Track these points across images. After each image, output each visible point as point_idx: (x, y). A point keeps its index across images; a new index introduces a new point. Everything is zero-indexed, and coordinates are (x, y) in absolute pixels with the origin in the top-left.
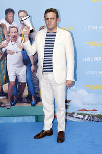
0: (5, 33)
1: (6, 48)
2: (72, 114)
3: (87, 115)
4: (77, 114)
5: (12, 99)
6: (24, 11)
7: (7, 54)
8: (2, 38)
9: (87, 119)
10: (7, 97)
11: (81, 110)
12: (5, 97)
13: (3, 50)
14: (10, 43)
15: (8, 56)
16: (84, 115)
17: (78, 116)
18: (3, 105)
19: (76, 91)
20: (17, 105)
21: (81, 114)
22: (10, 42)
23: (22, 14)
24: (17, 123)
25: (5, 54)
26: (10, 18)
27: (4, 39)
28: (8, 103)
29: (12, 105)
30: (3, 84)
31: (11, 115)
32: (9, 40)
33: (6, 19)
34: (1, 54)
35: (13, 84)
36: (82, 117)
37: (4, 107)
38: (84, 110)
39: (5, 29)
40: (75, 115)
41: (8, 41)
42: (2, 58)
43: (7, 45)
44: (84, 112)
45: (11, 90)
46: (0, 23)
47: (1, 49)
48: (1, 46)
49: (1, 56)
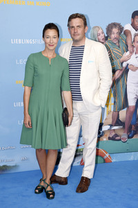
0: (129, 42)
1: (128, 62)
10: (124, 127)
12: (122, 127)
13: (124, 65)
14: (134, 56)
18: (119, 138)
20: (135, 137)
22: (134, 54)
25: (126, 71)
27: (127, 50)
28: (124, 135)
29: (129, 137)
30: (120, 109)
31: (128, 151)
32: (133, 51)
33: (133, 25)
34: (121, 70)
35: (132, 110)
37: (120, 140)
39: (129, 37)
41: (131, 53)
42: (122, 76)
43: (129, 58)
45: (130, 118)
46: (125, 29)
47: (122, 63)
48: (122, 59)
49: (121, 72)
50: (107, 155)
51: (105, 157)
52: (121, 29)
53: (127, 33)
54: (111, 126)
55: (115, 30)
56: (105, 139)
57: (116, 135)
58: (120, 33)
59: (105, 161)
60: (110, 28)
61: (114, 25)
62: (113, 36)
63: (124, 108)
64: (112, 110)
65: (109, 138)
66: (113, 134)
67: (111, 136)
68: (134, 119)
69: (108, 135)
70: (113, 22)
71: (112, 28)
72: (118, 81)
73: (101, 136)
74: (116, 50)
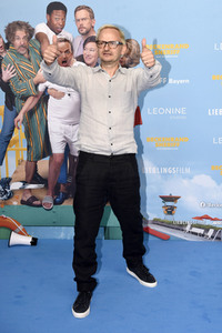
1: (46, 83)
2: (182, 225)
3: (212, 227)
4: (192, 226)
5: (56, 192)
6: (87, 8)
7: (48, 97)
8: (39, 62)
9: (212, 237)
10: (46, 187)
11: (201, 218)
12: (42, 186)
13: (41, 88)
15: (51, 100)
16: (207, 229)
17: (194, 230)
18: (39, 202)
19: (191, 178)
21: (199, 227)
23: (82, 14)
24: (65, 240)
25: (45, 98)
26: (57, 22)
28: (47, 199)
29: (55, 203)
31: (54, 224)
33: (50, 24)
34: (36, 96)
35: (58, 160)
36: (202, 231)
37: (41, 206)
38: (207, 217)
39: (46, 44)
40: (188, 228)
42: (38, 105)
44: (208, 222)
45: (56, 172)
46: (37, 31)
47: (37, 86)
48: (35, 80)
49: (36, 100)
52: (30, 31)
54: (25, 183)
55: (20, 34)
56: (15, 203)
57: (34, 198)
58: (29, 38)
61: (18, 25)
62: (17, 42)
63: (44, 157)
64: (25, 159)
65: (23, 202)
66: (29, 196)
67: (25, 199)
68: (63, 175)
70: (16, 20)
71: (15, 30)
72: (31, 113)
73: (9, 198)
74: (24, 65)
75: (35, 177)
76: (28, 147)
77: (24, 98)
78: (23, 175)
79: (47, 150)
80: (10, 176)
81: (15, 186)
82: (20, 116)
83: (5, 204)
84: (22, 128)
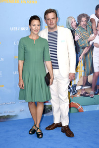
0: (94, 27)
1: (93, 41)
5: (96, 89)
7: (94, 47)
8: (91, 32)
10: (91, 87)
12: (90, 87)
13: (91, 43)
18: (88, 95)
25: (92, 47)
27: (92, 33)
28: (91, 92)
29: (95, 94)
30: (89, 74)
31: (95, 104)
32: (97, 33)
33: (96, 15)
34: (89, 47)
35: (97, 75)
37: (89, 96)
39: (94, 23)
41: (96, 35)
42: (89, 51)
43: (94, 38)
45: (96, 80)
47: (89, 42)
48: (89, 39)
49: (89, 49)
50: (80, 107)
51: (79, 108)
52: (88, 18)
53: (92, 21)
54: (82, 86)
56: (78, 96)
57: (86, 93)
58: (87, 21)
59: (79, 111)
60: (80, 18)
61: (83, 15)
63: (91, 74)
64: (83, 75)
65: (81, 95)
66: (84, 92)
69: (80, 93)
72: (86, 55)
73: (75, 93)
74: (85, 33)
75: (87, 83)
76: (84, 70)
77: (84, 48)
78: (81, 83)
79: (92, 71)
80: (76, 84)
81: (78, 88)
82: (81, 56)
83: (74, 97)
84: (82, 61)
